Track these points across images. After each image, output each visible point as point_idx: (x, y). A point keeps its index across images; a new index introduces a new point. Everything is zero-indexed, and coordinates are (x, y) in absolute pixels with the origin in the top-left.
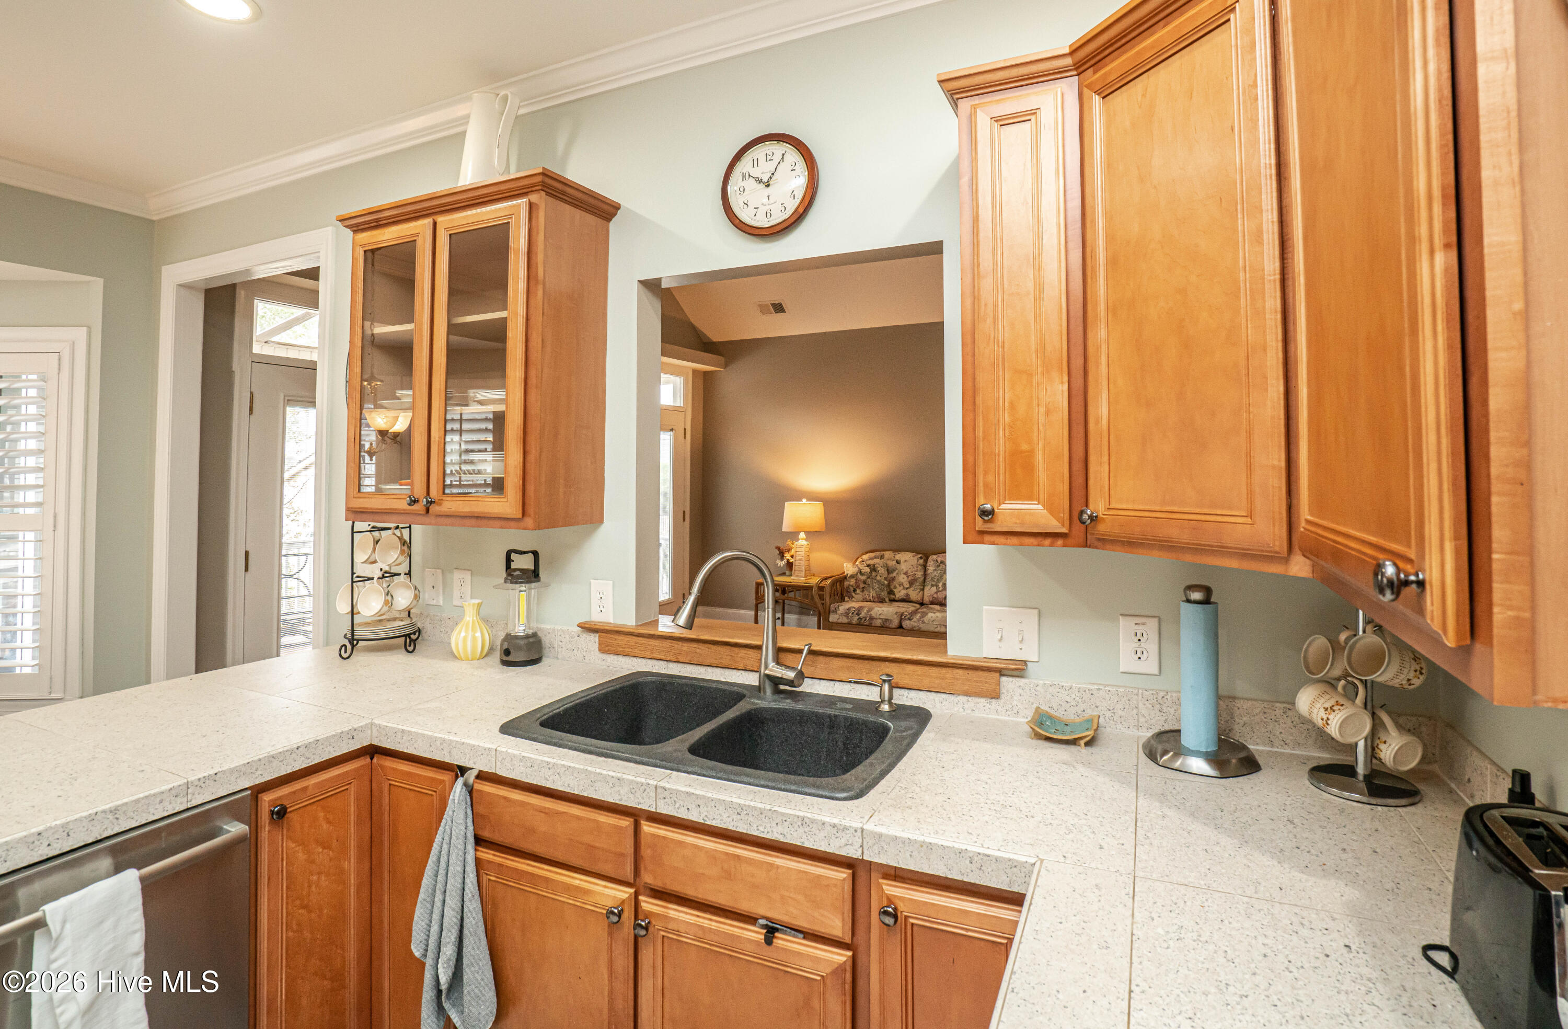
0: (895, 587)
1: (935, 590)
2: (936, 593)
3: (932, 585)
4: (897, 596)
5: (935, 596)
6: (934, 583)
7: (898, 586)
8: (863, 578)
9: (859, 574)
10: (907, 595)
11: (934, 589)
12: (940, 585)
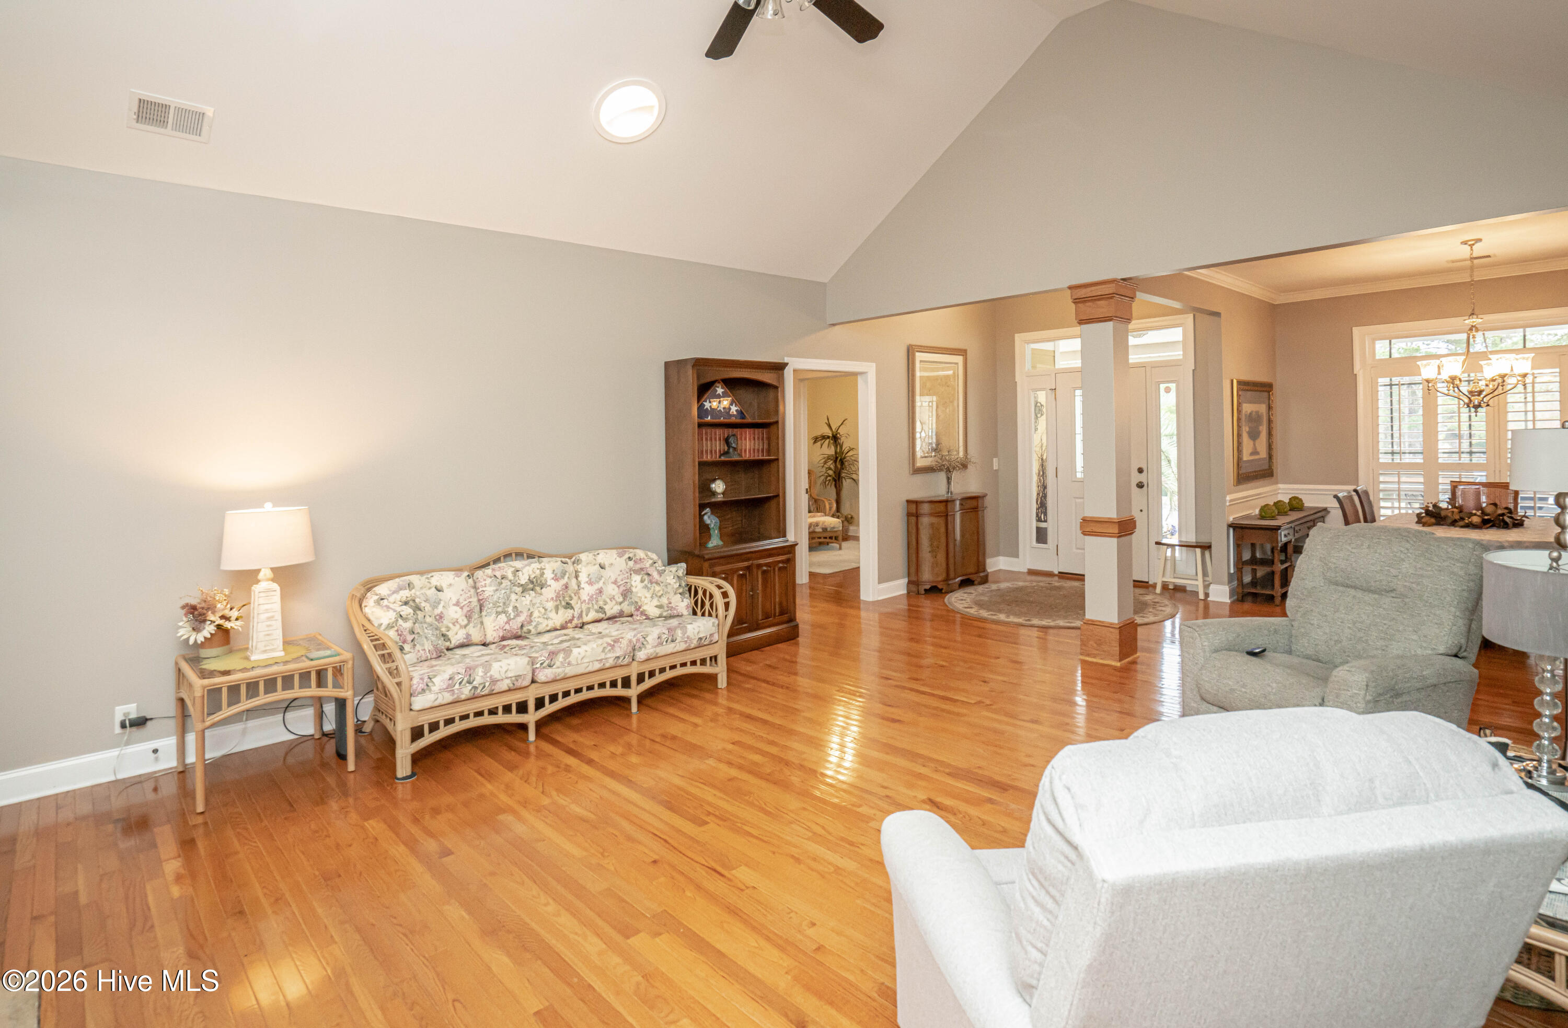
0: (448, 629)
1: (506, 619)
2: (507, 622)
3: (498, 613)
4: (453, 642)
5: (507, 627)
6: (500, 609)
7: (451, 625)
8: (408, 625)
9: (400, 622)
10: (468, 635)
11: (503, 618)
12: (510, 609)
